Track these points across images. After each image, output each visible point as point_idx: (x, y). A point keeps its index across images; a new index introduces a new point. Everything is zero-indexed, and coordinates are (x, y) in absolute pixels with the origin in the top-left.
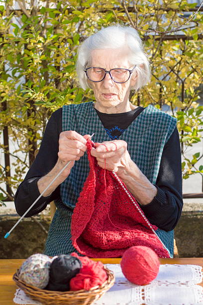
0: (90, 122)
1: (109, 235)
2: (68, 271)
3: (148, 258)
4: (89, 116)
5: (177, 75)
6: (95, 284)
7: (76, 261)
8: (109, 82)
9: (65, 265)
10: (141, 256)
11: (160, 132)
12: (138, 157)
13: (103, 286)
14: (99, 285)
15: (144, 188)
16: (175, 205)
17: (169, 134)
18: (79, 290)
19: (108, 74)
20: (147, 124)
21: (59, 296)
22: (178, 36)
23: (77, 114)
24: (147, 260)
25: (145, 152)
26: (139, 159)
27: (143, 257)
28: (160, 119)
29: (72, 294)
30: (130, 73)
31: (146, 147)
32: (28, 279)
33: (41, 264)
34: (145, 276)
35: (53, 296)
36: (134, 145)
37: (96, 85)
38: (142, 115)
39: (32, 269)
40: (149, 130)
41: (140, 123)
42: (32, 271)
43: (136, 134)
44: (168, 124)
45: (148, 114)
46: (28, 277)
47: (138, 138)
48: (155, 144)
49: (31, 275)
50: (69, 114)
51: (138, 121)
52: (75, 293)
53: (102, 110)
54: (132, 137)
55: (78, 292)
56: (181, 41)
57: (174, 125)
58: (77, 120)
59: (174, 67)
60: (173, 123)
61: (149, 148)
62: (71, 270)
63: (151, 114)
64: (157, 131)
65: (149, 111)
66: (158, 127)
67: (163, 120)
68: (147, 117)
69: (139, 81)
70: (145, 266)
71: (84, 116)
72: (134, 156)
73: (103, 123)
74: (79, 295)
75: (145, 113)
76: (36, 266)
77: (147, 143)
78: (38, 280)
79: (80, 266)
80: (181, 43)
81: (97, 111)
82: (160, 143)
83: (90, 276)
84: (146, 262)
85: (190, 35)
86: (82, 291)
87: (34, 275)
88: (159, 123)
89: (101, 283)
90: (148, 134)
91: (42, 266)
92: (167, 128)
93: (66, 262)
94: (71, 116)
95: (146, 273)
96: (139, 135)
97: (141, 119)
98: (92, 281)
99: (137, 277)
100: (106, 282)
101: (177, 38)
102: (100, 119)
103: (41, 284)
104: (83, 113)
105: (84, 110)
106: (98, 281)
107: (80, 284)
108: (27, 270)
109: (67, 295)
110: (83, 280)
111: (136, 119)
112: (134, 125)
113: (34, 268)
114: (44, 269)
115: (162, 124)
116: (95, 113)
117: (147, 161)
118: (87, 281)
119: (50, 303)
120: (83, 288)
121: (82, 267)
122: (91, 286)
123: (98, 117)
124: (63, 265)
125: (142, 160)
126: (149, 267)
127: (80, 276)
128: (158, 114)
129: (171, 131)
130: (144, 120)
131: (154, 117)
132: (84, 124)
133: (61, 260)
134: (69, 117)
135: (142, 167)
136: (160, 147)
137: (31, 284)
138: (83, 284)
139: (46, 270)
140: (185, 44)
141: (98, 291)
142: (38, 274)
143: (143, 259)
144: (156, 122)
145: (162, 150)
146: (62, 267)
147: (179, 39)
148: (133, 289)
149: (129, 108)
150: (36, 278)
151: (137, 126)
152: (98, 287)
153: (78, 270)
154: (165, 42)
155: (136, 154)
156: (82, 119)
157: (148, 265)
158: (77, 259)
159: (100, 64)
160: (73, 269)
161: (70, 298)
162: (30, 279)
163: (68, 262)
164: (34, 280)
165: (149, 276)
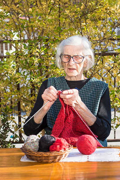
0: (62, 86)
1: (72, 139)
2: (48, 142)
3: (91, 140)
4: (62, 83)
5: (111, 74)
6: (62, 148)
7: (53, 138)
8: (72, 62)
9: (47, 139)
10: (87, 138)
11: (99, 90)
12: (87, 103)
13: (66, 150)
14: (65, 149)
15: (89, 116)
16: (106, 126)
17: (103, 91)
18: (54, 151)
19: (72, 58)
20: (92, 86)
21: (44, 154)
22: (111, 53)
23: (56, 82)
24: (90, 141)
25: (91, 100)
26: (88, 104)
27: (88, 139)
28: (99, 84)
29: (50, 153)
30: (83, 58)
31: (92, 98)
32: (28, 147)
33: (34, 139)
34: (89, 149)
35: (40, 154)
36: (85, 97)
37: (65, 64)
38: (90, 82)
39: (30, 141)
40: (93, 89)
41: (89, 86)
42: (30, 142)
43: (86, 91)
44: (103, 86)
45: (93, 82)
46: (28, 145)
47: (87, 93)
48: (97, 96)
49: (29, 144)
50: (51, 82)
51: (87, 85)
52: (52, 152)
53: (69, 79)
54: (84, 93)
55: (53, 152)
56: (113, 56)
57: (106, 86)
58: (56, 84)
59: (110, 70)
60: (106, 85)
61: (93, 98)
62: (50, 141)
63: (94, 82)
64: (97, 90)
65: (93, 80)
66: (98, 88)
67: (100, 84)
68: (92, 83)
69: (88, 65)
70: (89, 144)
71: (59, 83)
72: (85, 102)
73: (69, 86)
74: (54, 154)
75: (91, 81)
76: (32, 140)
77: (92, 96)
78: (33, 147)
79: (55, 140)
80: (113, 57)
81: (66, 80)
82: (99, 95)
83: (60, 144)
84: (89, 142)
85: (118, 52)
86: (56, 151)
87: (31, 144)
88: (98, 86)
89: (66, 148)
90: (93, 91)
91: (35, 140)
92: (103, 88)
93: (47, 138)
94: (52, 83)
95: (89, 147)
96: (88, 91)
97: (89, 84)
98: (61, 146)
99: (85, 149)
100: (68, 148)
101: (111, 54)
102: (68, 84)
103: (34, 149)
104: (59, 81)
105: (60, 80)
106: (64, 147)
107: (55, 148)
108: (27, 142)
109: (48, 153)
110: (56, 146)
111: (87, 84)
112: (85, 86)
113: (31, 141)
114: (36, 141)
115: (100, 86)
116: (65, 81)
117: (92, 105)
118: (58, 146)
119: (39, 159)
120: (56, 150)
121: (56, 140)
122: (60, 149)
123: (66, 83)
124: (46, 139)
125: (89, 104)
126: (91, 144)
127: (55, 144)
128: (98, 81)
129: (105, 89)
130: (91, 84)
131: (96, 83)
132: (59, 86)
133: (45, 137)
134: (51, 83)
135: (90, 108)
136: (99, 97)
137: (29, 149)
138: (56, 148)
139: (37, 142)
140: (115, 57)
141: (64, 152)
142: (33, 144)
143: (88, 140)
144: (97, 85)
145: (100, 99)
146: (45, 140)
147: (112, 55)
148: (83, 156)
149: (83, 78)
150: (32, 146)
151: (87, 87)
152: (64, 150)
153: (54, 142)
154: (105, 57)
155: (86, 101)
156: (58, 84)
157: (90, 143)
158: (53, 137)
159: (68, 53)
160: (51, 141)
161: (50, 155)
162: (29, 146)
163: (48, 138)
164: (31, 147)
165: (91, 149)
